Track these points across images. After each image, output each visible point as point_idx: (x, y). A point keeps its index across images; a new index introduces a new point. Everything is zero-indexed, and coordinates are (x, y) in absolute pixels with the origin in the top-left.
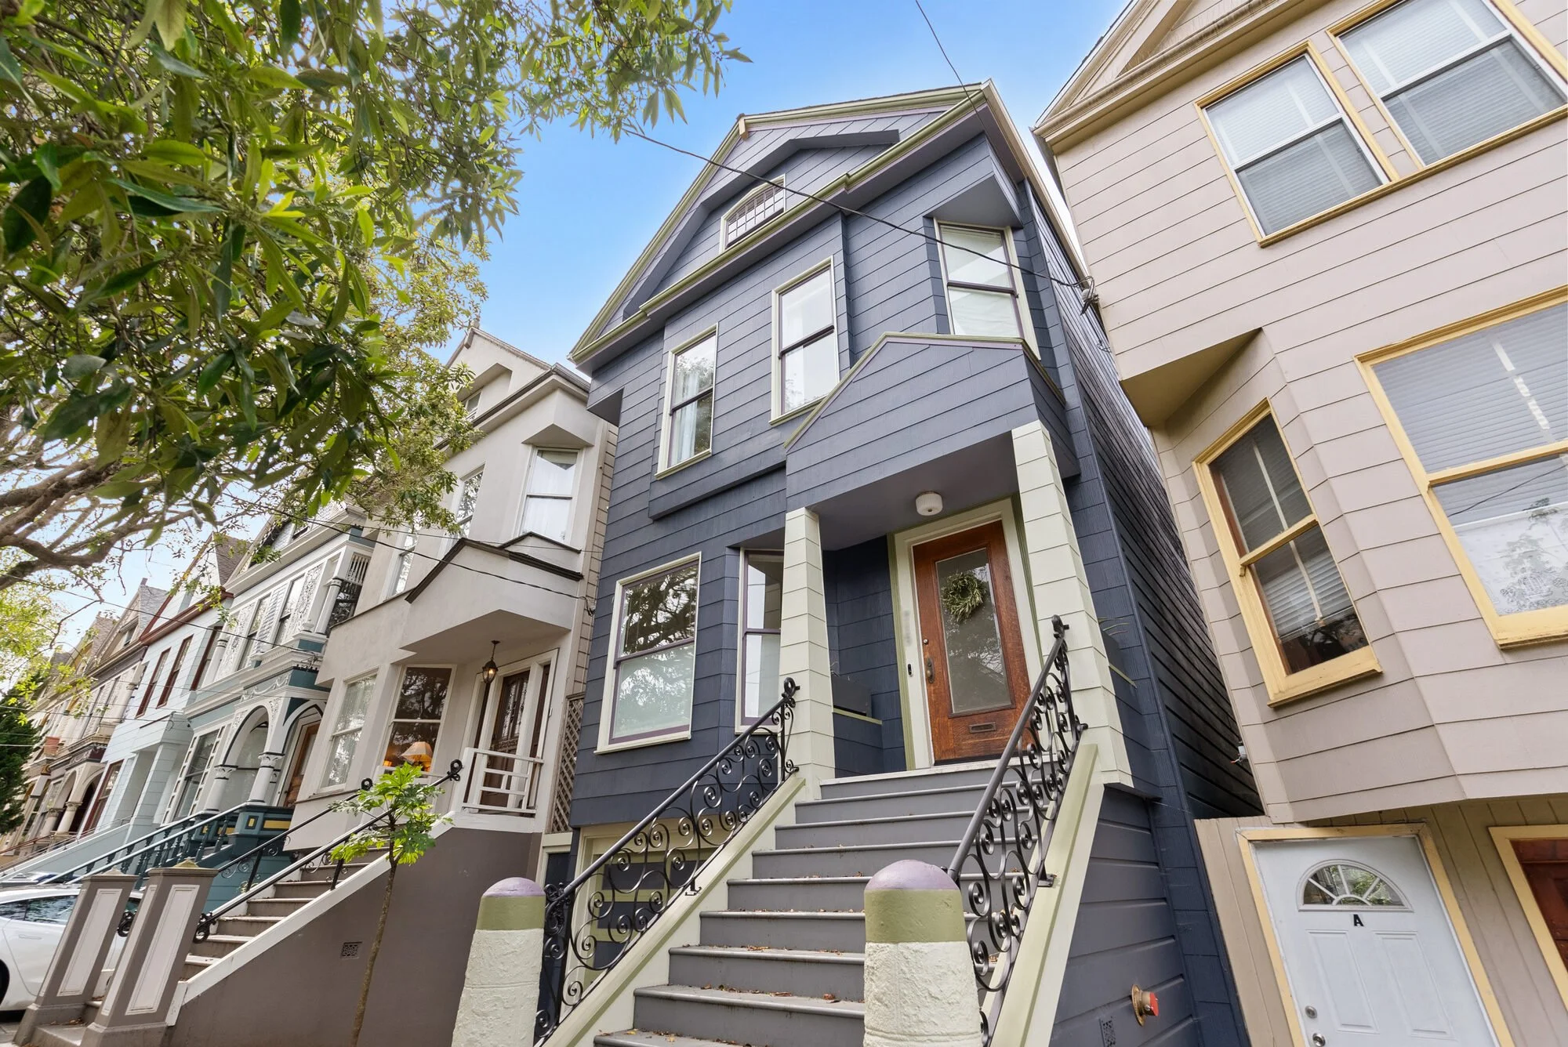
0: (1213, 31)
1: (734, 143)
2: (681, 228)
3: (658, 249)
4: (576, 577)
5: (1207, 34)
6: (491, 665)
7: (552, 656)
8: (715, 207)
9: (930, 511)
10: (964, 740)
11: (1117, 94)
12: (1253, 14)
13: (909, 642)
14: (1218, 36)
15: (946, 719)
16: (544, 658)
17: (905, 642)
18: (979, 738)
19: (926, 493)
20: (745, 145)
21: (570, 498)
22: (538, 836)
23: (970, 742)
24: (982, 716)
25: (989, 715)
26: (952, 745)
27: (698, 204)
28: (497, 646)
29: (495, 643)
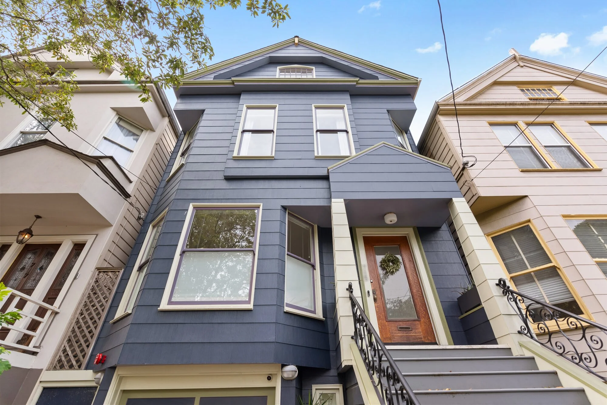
0: (495, 104)
1: (288, 45)
2: (257, 59)
3: (241, 61)
4: (126, 195)
5: (493, 104)
6: (29, 232)
7: (89, 239)
8: (274, 62)
9: (391, 221)
10: (395, 333)
11: (465, 106)
12: (506, 106)
13: (366, 279)
14: (496, 106)
15: (385, 321)
16: (79, 239)
17: (364, 279)
18: (403, 333)
19: (391, 213)
20: (294, 48)
21: (131, 151)
22: (38, 372)
23: (398, 335)
24: (405, 322)
25: (408, 322)
26: (389, 335)
27: (268, 56)
28: (39, 220)
29: (38, 217)
